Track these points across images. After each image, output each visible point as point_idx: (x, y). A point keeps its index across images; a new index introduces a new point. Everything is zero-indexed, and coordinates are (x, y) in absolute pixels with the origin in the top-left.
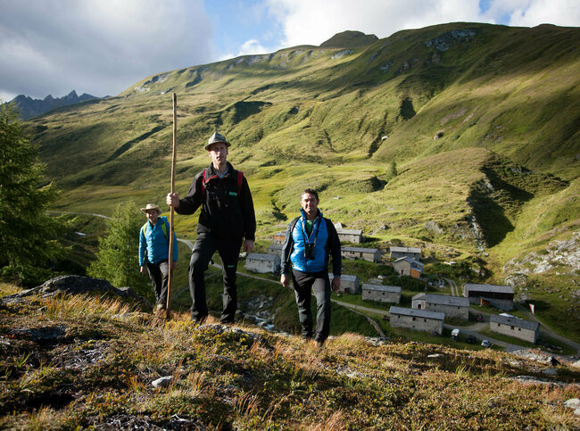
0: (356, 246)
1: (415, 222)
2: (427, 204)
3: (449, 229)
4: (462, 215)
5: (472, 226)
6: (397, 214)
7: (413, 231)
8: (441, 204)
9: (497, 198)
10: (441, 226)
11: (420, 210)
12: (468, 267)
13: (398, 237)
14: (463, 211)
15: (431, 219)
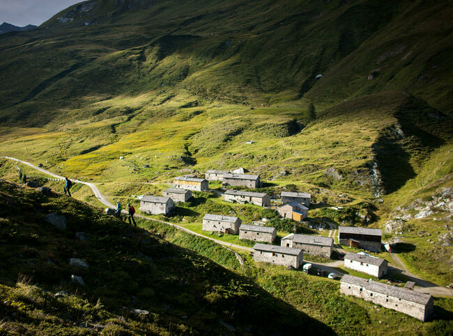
0: (251, 191)
1: (317, 168)
2: (332, 150)
3: (349, 176)
4: (363, 161)
5: (372, 173)
6: (300, 160)
7: (312, 177)
8: (345, 150)
9: (406, 145)
10: (341, 172)
11: (324, 156)
12: (354, 212)
13: (295, 183)
14: (365, 158)
15: (332, 166)
